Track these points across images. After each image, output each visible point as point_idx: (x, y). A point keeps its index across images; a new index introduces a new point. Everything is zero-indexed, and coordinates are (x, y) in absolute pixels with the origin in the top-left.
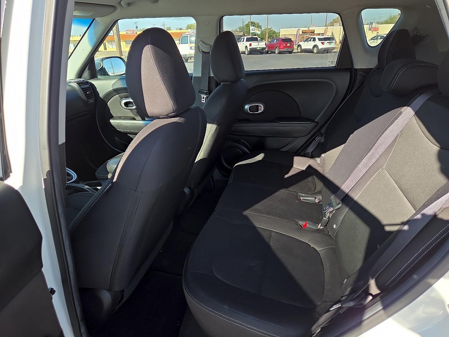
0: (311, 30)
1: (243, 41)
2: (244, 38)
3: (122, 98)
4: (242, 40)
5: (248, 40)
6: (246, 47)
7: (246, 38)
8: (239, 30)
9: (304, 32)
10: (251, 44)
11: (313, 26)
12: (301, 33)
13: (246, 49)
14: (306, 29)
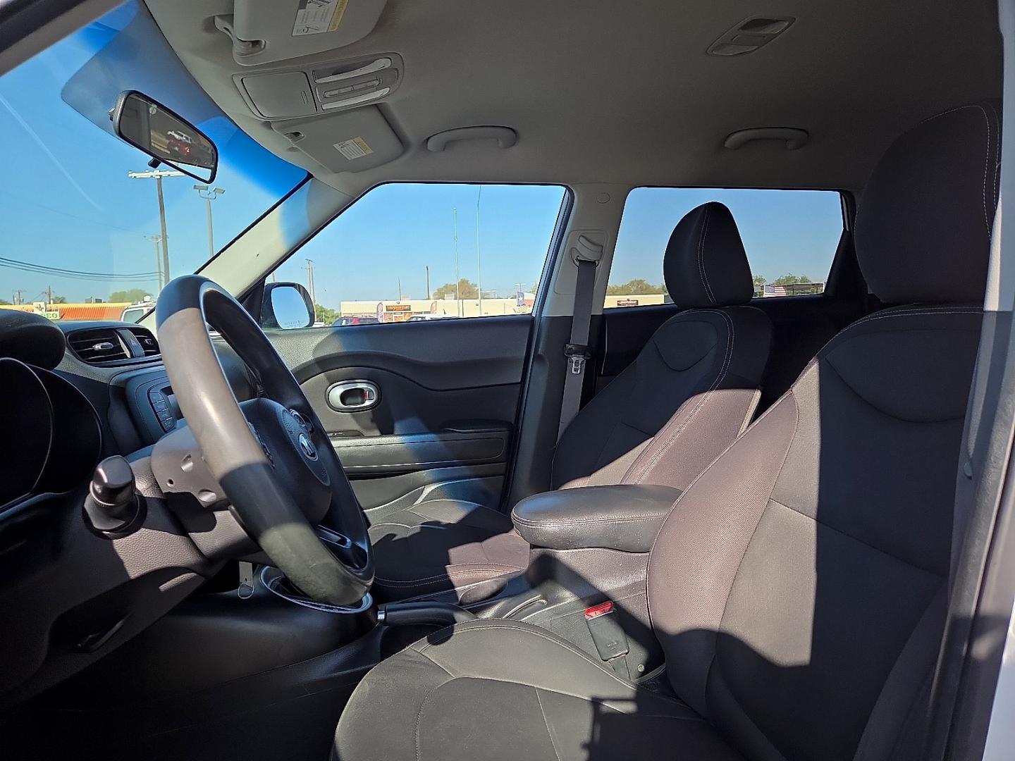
0: (404, 306)
3: (332, 381)
9: (391, 308)
12: (385, 311)
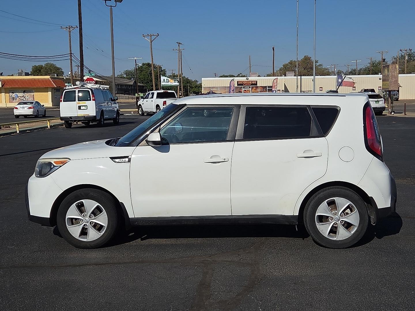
0: (252, 81)
1: (152, 97)
2: (153, 94)
4: (150, 96)
5: (160, 96)
6: (158, 106)
7: (156, 92)
8: (125, 76)
9: (241, 83)
10: (166, 101)
11: (254, 74)
12: (236, 85)
13: (158, 109)
14: (244, 79)
